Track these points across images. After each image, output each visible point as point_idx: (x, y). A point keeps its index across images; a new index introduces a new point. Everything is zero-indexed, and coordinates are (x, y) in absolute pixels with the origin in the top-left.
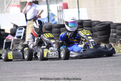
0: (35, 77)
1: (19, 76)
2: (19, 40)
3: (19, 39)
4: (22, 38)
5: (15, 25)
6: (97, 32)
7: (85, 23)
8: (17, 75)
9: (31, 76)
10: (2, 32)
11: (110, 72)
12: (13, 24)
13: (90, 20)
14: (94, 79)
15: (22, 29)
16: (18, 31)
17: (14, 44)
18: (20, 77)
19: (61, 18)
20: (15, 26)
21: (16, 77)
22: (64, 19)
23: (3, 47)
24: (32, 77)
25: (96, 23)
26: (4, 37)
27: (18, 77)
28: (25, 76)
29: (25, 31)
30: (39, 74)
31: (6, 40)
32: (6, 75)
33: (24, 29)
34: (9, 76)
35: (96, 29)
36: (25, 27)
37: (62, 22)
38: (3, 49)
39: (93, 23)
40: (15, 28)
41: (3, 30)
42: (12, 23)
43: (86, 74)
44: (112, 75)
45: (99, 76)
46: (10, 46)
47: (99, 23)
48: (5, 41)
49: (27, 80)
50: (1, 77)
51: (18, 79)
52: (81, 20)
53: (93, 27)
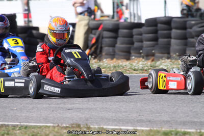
0: (87, 109)
1: (60, 106)
6: (195, 38)
7: (176, 22)
8: (58, 104)
9: (81, 106)
10: (34, 32)
14: (188, 116)
18: (62, 108)
19: (135, 12)
21: (56, 108)
22: (139, 15)
24: (82, 109)
25: (193, 22)
26: (38, 40)
27: (59, 108)
28: (70, 106)
29: (73, 31)
30: (94, 105)
32: (39, 104)
33: (71, 28)
34: (45, 106)
35: (194, 34)
36: (74, 25)
37: (136, 18)
39: (188, 22)
41: (37, 29)
43: (174, 107)
45: (195, 112)
47: (199, 22)
49: (74, 113)
50: (31, 106)
51: (59, 111)
52: (168, 17)
53: (189, 30)
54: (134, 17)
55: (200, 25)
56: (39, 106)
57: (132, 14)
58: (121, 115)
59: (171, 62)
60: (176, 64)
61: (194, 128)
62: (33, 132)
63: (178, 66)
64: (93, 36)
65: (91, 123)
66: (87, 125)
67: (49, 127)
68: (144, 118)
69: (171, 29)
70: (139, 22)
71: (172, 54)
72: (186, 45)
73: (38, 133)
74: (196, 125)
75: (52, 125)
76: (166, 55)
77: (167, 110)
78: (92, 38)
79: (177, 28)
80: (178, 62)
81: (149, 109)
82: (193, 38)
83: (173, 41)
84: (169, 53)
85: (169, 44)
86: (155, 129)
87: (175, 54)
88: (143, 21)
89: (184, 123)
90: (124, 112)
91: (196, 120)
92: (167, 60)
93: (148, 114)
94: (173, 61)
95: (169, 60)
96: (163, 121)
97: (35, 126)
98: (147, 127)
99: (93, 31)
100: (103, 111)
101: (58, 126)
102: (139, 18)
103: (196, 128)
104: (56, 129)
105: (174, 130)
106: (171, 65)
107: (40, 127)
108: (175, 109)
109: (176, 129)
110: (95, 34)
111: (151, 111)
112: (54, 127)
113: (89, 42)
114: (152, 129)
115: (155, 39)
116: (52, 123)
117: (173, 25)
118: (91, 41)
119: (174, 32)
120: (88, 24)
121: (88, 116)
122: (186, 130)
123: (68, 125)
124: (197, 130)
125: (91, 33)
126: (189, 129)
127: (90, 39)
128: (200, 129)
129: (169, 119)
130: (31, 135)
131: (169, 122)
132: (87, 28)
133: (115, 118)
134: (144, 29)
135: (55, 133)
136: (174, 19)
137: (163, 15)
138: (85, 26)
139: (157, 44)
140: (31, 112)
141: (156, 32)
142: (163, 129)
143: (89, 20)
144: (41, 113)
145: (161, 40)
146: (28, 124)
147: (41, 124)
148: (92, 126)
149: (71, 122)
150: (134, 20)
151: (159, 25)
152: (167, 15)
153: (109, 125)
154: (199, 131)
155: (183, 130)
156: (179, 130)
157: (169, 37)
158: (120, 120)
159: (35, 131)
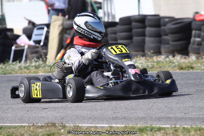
0: (62, 108)
2: (38, 47)
3: (37, 45)
4: (42, 44)
5: (30, 22)
6: (170, 35)
7: (150, 20)
10: (9, 33)
11: (189, 101)
12: (27, 20)
13: (158, 15)
14: (163, 112)
15: (43, 28)
16: (36, 32)
17: (29, 53)
18: (37, 107)
19: (109, 11)
20: (31, 24)
21: (31, 108)
22: (113, 13)
23: (9, 59)
24: (58, 108)
25: (167, 20)
27: (34, 107)
29: (48, 32)
31: (16, 47)
32: (14, 104)
33: (46, 29)
35: (168, 31)
36: (48, 26)
37: (110, 17)
38: (11, 62)
39: (162, 20)
40: (31, 26)
41: (11, 30)
42: (25, 18)
43: (149, 104)
44: (192, 107)
45: (170, 108)
46: (22, 56)
47: (172, 19)
48: (13, 48)
49: (50, 113)
50: (6, 107)
51: (35, 111)
52: (142, 15)
53: (163, 27)
54: (109, 16)
55: (174, 22)
56: (14, 106)
57: (106, 13)
58: (96, 113)
59: (146, 59)
60: (151, 62)
61: (169, 124)
62: (9, 132)
63: (153, 63)
64: (67, 36)
65: (66, 122)
66: (62, 124)
67: (24, 127)
68: (119, 115)
69: (145, 27)
70: (113, 21)
71: (146, 52)
72: (160, 42)
73: (14, 133)
74: (171, 121)
75: (27, 125)
76: (141, 53)
77: (142, 107)
78: (67, 38)
79: (151, 26)
80: (153, 59)
81: (125, 106)
82: (167, 35)
83: (147, 39)
84: (143, 51)
85: (143, 42)
86: (130, 125)
87: (150, 51)
88: (117, 20)
89: (159, 119)
90: (100, 110)
91: (171, 116)
92: (141, 58)
93: (123, 111)
94: (148, 58)
95: (144, 58)
96: (138, 118)
97: (10, 126)
98: (123, 124)
99: (68, 32)
100: (79, 110)
101: (34, 125)
102: (114, 17)
103: (171, 123)
104: (31, 129)
105: (149, 126)
106: (146, 62)
107: (15, 127)
108: (151, 105)
109: (151, 125)
110: (69, 34)
111: (126, 108)
112: (29, 127)
113: (64, 42)
114: (127, 125)
115: (130, 38)
116: (27, 123)
117: (147, 23)
118: (66, 41)
119: (148, 30)
120: (62, 24)
121: (63, 115)
122: (161, 126)
123: (43, 125)
124: (172, 125)
125: (66, 33)
126: (164, 125)
127: (64, 39)
128: (175, 125)
129: (144, 116)
130: (6, 135)
131: (144, 118)
132: (61, 28)
133: (90, 116)
134: (118, 28)
135: (30, 133)
136: (148, 17)
137: (137, 13)
138: (59, 26)
139: (132, 42)
140: (6, 113)
141: (130, 30)
142: (138, 126)
143: (64, 21)
144: (16, 113)
145: (135, 39)
146: (3, 124)
147: (16, 125)
148: (67, 125)
149: (46, 121)
150: (108, 18)
151: (133, 24)
152: (141, 14)
153: (84, 123)
154: (174, 126)
155: (158, 126)
156: (154, 126)
157: (144, 35)
158: (95, 118)
159: (11, 131)
